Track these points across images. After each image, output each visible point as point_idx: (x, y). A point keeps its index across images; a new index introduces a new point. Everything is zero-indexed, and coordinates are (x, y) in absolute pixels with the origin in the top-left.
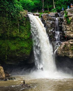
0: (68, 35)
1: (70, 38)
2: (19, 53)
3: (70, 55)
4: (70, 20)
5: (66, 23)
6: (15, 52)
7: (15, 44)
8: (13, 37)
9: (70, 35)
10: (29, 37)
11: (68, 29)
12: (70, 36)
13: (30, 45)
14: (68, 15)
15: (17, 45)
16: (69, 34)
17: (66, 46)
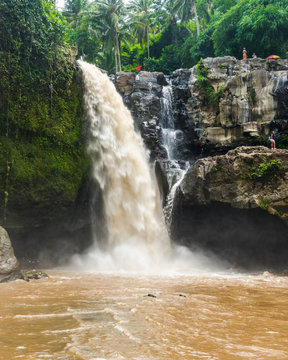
0: (209, 137)
1: (218, 148)
2: (40, 192)
3: (239, 198)
4: (216, 91)
5: (198, 103)
6: (27, 184)
7: (30, 156)
8: (28, 131)
9: (217, 138)
10: (75, 138)
11: (205, 121)
12: (219, 143)
13: (78, 167)
14: (209, 76)
15: (38, 160)
16: (214, 135)
17: (220, 169)
